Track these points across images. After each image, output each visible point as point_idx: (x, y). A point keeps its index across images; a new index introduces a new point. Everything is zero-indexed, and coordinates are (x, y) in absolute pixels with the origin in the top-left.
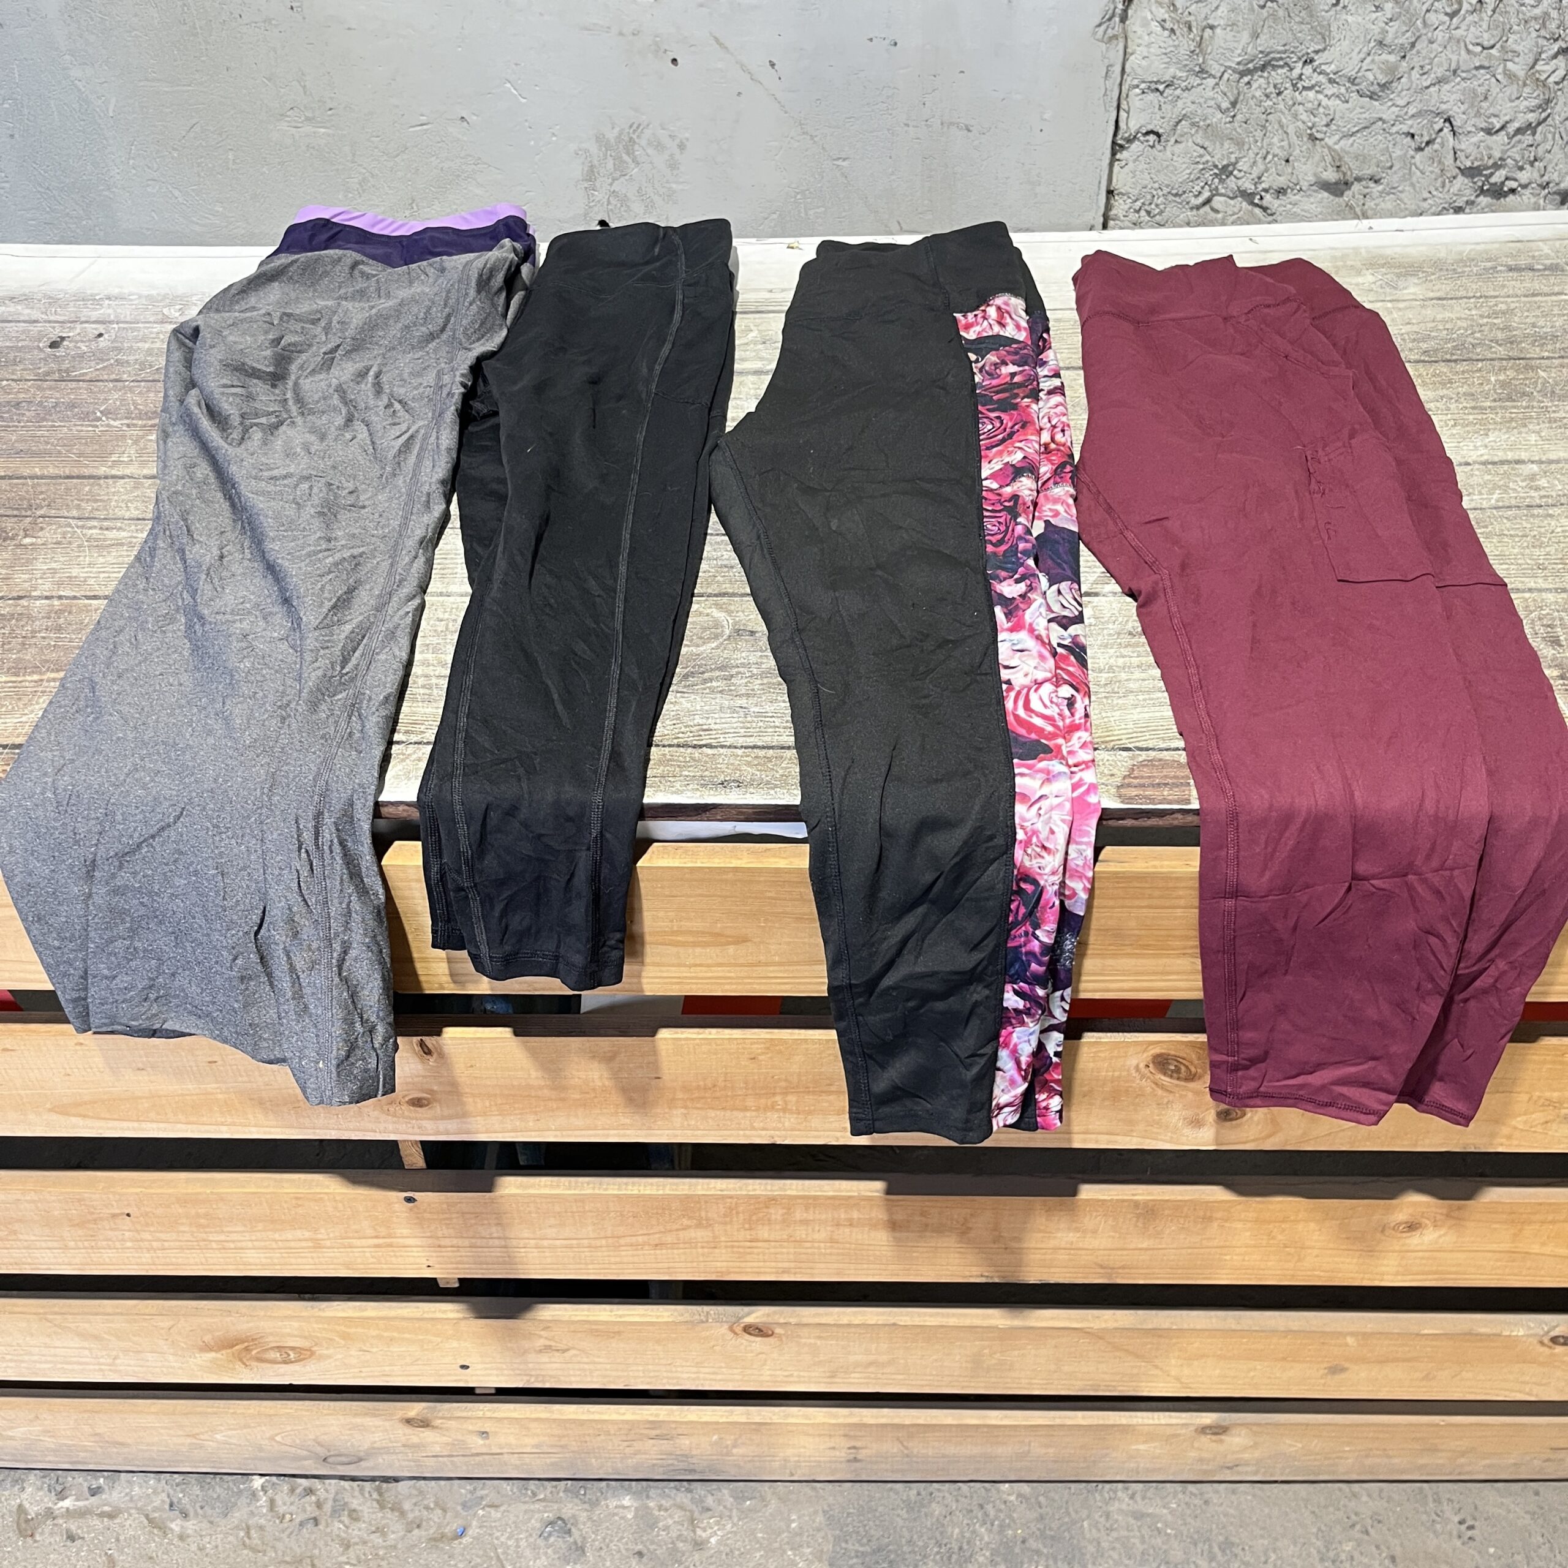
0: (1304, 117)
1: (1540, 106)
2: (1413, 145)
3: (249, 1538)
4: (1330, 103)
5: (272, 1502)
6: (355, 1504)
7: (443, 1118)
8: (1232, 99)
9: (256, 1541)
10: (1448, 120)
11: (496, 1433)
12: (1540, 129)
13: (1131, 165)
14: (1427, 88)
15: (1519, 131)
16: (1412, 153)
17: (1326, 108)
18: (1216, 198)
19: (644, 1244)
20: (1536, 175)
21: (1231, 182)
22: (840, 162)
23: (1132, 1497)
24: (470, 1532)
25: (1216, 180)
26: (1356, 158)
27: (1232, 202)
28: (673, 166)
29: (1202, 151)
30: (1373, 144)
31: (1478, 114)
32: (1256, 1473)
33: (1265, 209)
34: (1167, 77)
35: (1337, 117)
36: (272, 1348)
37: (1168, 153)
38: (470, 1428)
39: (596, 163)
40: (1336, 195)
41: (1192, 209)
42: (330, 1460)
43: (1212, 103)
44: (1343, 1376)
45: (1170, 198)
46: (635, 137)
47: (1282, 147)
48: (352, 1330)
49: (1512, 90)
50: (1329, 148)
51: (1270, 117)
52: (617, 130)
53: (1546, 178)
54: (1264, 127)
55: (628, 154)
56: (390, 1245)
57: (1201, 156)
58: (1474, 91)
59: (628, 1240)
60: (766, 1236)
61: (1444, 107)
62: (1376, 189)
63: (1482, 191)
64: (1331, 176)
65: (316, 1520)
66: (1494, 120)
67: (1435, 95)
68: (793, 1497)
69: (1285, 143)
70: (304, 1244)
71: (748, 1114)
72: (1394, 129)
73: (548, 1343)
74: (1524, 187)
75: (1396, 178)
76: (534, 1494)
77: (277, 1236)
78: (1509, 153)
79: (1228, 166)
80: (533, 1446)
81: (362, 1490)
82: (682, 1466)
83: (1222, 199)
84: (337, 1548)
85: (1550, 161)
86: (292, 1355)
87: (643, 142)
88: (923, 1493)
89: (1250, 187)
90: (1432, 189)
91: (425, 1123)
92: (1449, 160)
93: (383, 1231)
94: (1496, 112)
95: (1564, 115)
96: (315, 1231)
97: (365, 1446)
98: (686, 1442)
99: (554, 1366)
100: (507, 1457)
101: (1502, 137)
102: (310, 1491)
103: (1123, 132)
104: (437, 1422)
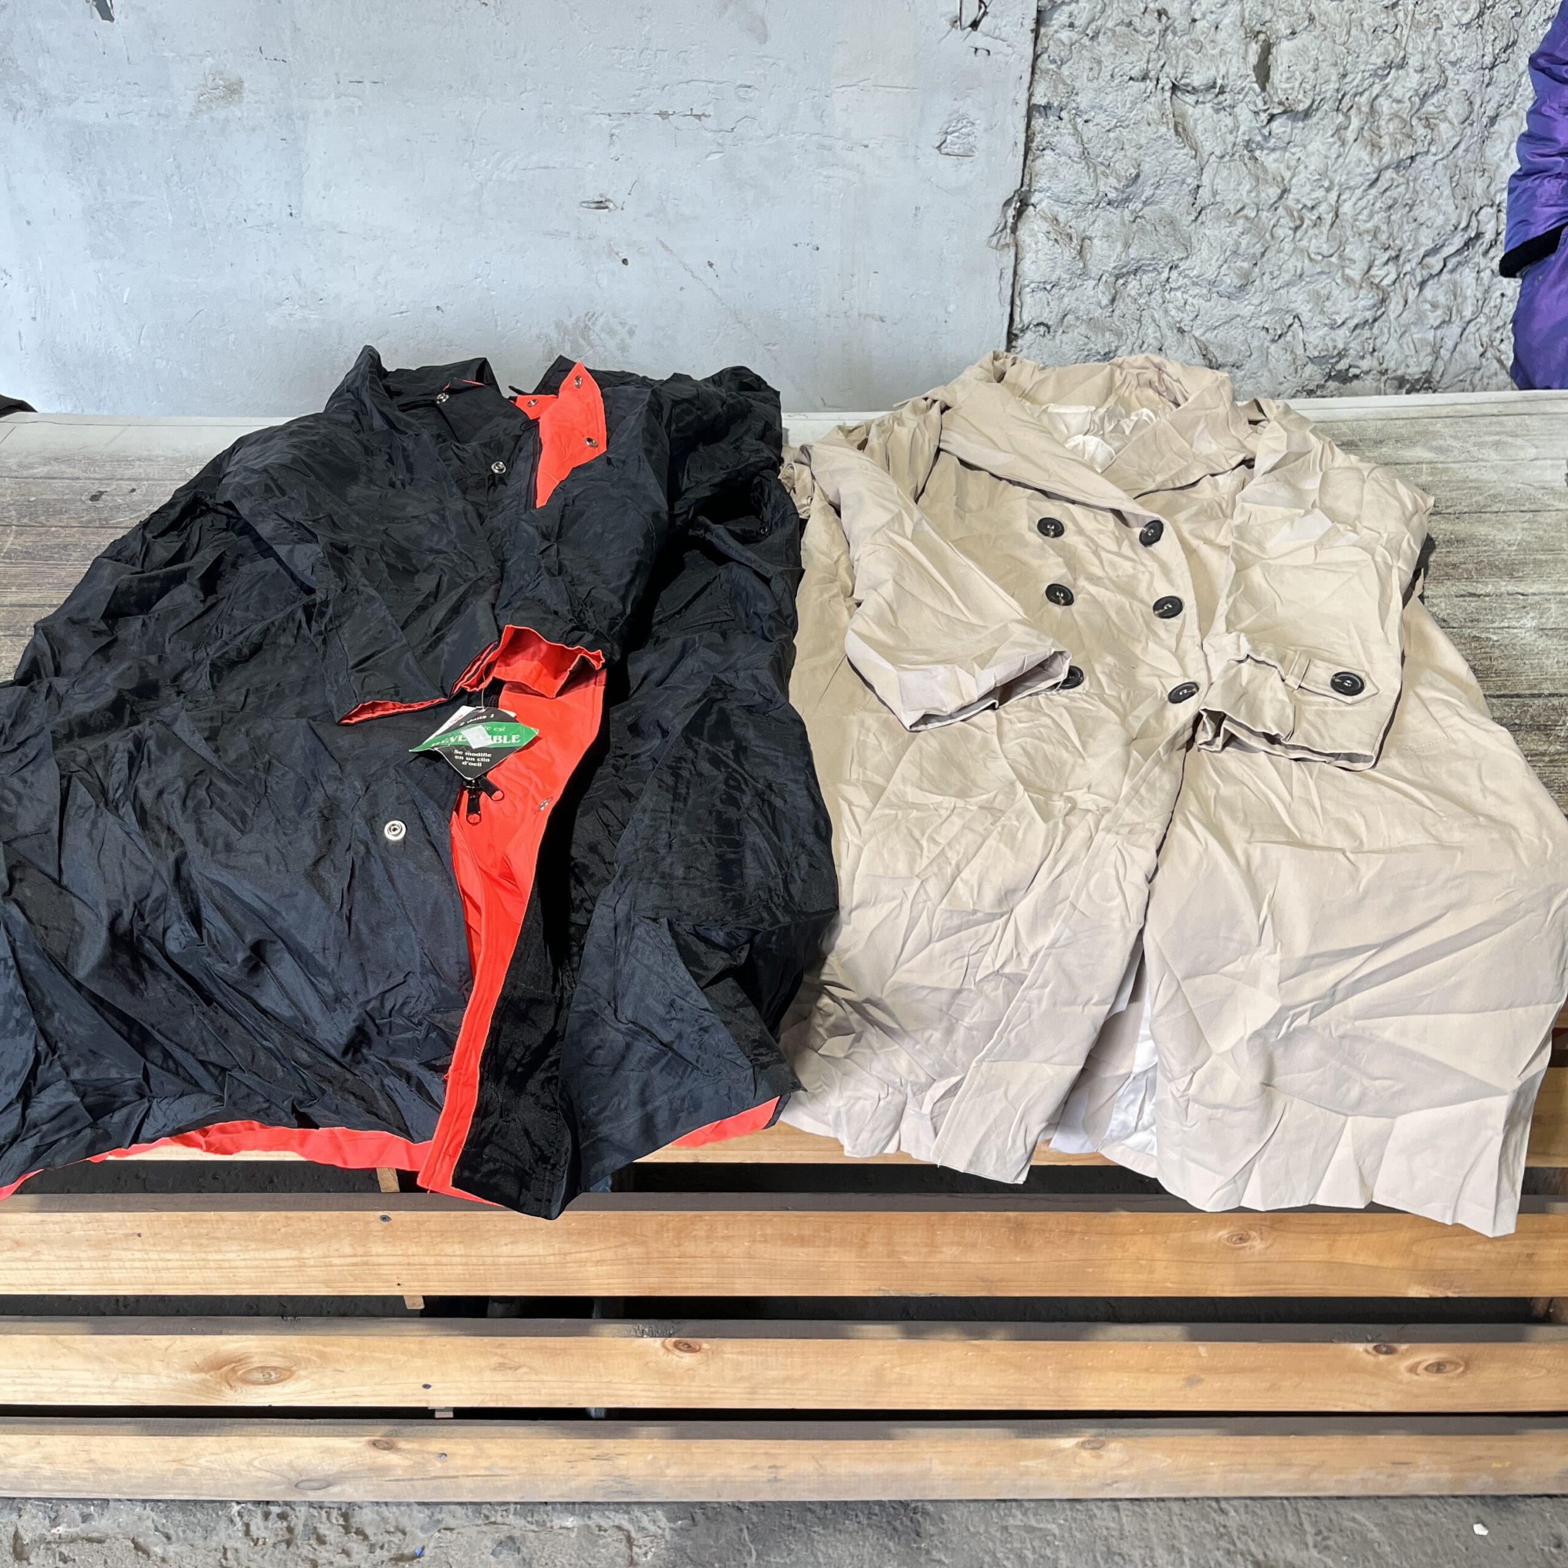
0: (1173, 312)
1: (1375, 305)
2: (1269, 338)
3: (226, 1559)
4: (1195, 301)
5: (247, 1527)
6: (323, 1530)
8: (1111, 297)
9: (232, 1562)
10: (1296, 317)
11: (454, 1455)
12: (1377, 324)
13: (1025, 351)
14: (1277, 289)
15: (1356, 326)
16: (1267, 344)
17: (1192, 305)
19: (586, 1261)
20: (1375, 363)
22: (771, 347)
23: (1025, 1514)
24: (427, 1552)
26: (1221, 347)
28: (624, 349)
29: (1087, 341)
30: (1235, 335)
31: (1322, 312)
34: (1054, 278)
35: (1202, 312)
36: (256, 1369)
37: (1057, 341)
38: (430, 1449)
39: (556, 345)
42: (301, 1485)
43: (1093, 300)
44: (1199, 1387)
46: (589, 324)
47: (1156, 338)
48: (328, 1350)
49: (1351, 292)
50: (1196, 339)
51: (1144, 313)
52: (574, 318)
53: (1384, 366)
54: (1140, 321)
55: (585, 338)
56: (366, 1264)
57: (1086, 345)
58: (1318, 293)
59: (573, 1257)
60: (693, 1252)
61: (1292, 306)
62: (1240, 374)
63: (1330, 377)
65: (289, 1543)
66: (1337, 317)
67: (1284, 296)
68: (720, 1518)
69: (1158, 335)
70: (290, 1263)
73: (501, 1360)
74: (1367, 373)
75: (1255, 364)
76: (486, 1516)
77: (267, 1255)
78: (1351, 345)
79: (1110, 353)
80: (486, 1468)
81: (329, 1517)
82: (619, 1487)
85: (1388, 351)
86: (274, 1376)
87: (597, 328)
90: (1287, 375)
92: (1300, 351)
93: (360, 1250)
94: (1338, 310)
95: (1398, 312)
96: (301, 1250)
97: (335, 1469)
98: (623, 1462)
99: (508, 1384)
100: (462, 1481)
101: (1343, 332)
102: (282, 1517)
103: (1017, 324)
104: (402, 1444)
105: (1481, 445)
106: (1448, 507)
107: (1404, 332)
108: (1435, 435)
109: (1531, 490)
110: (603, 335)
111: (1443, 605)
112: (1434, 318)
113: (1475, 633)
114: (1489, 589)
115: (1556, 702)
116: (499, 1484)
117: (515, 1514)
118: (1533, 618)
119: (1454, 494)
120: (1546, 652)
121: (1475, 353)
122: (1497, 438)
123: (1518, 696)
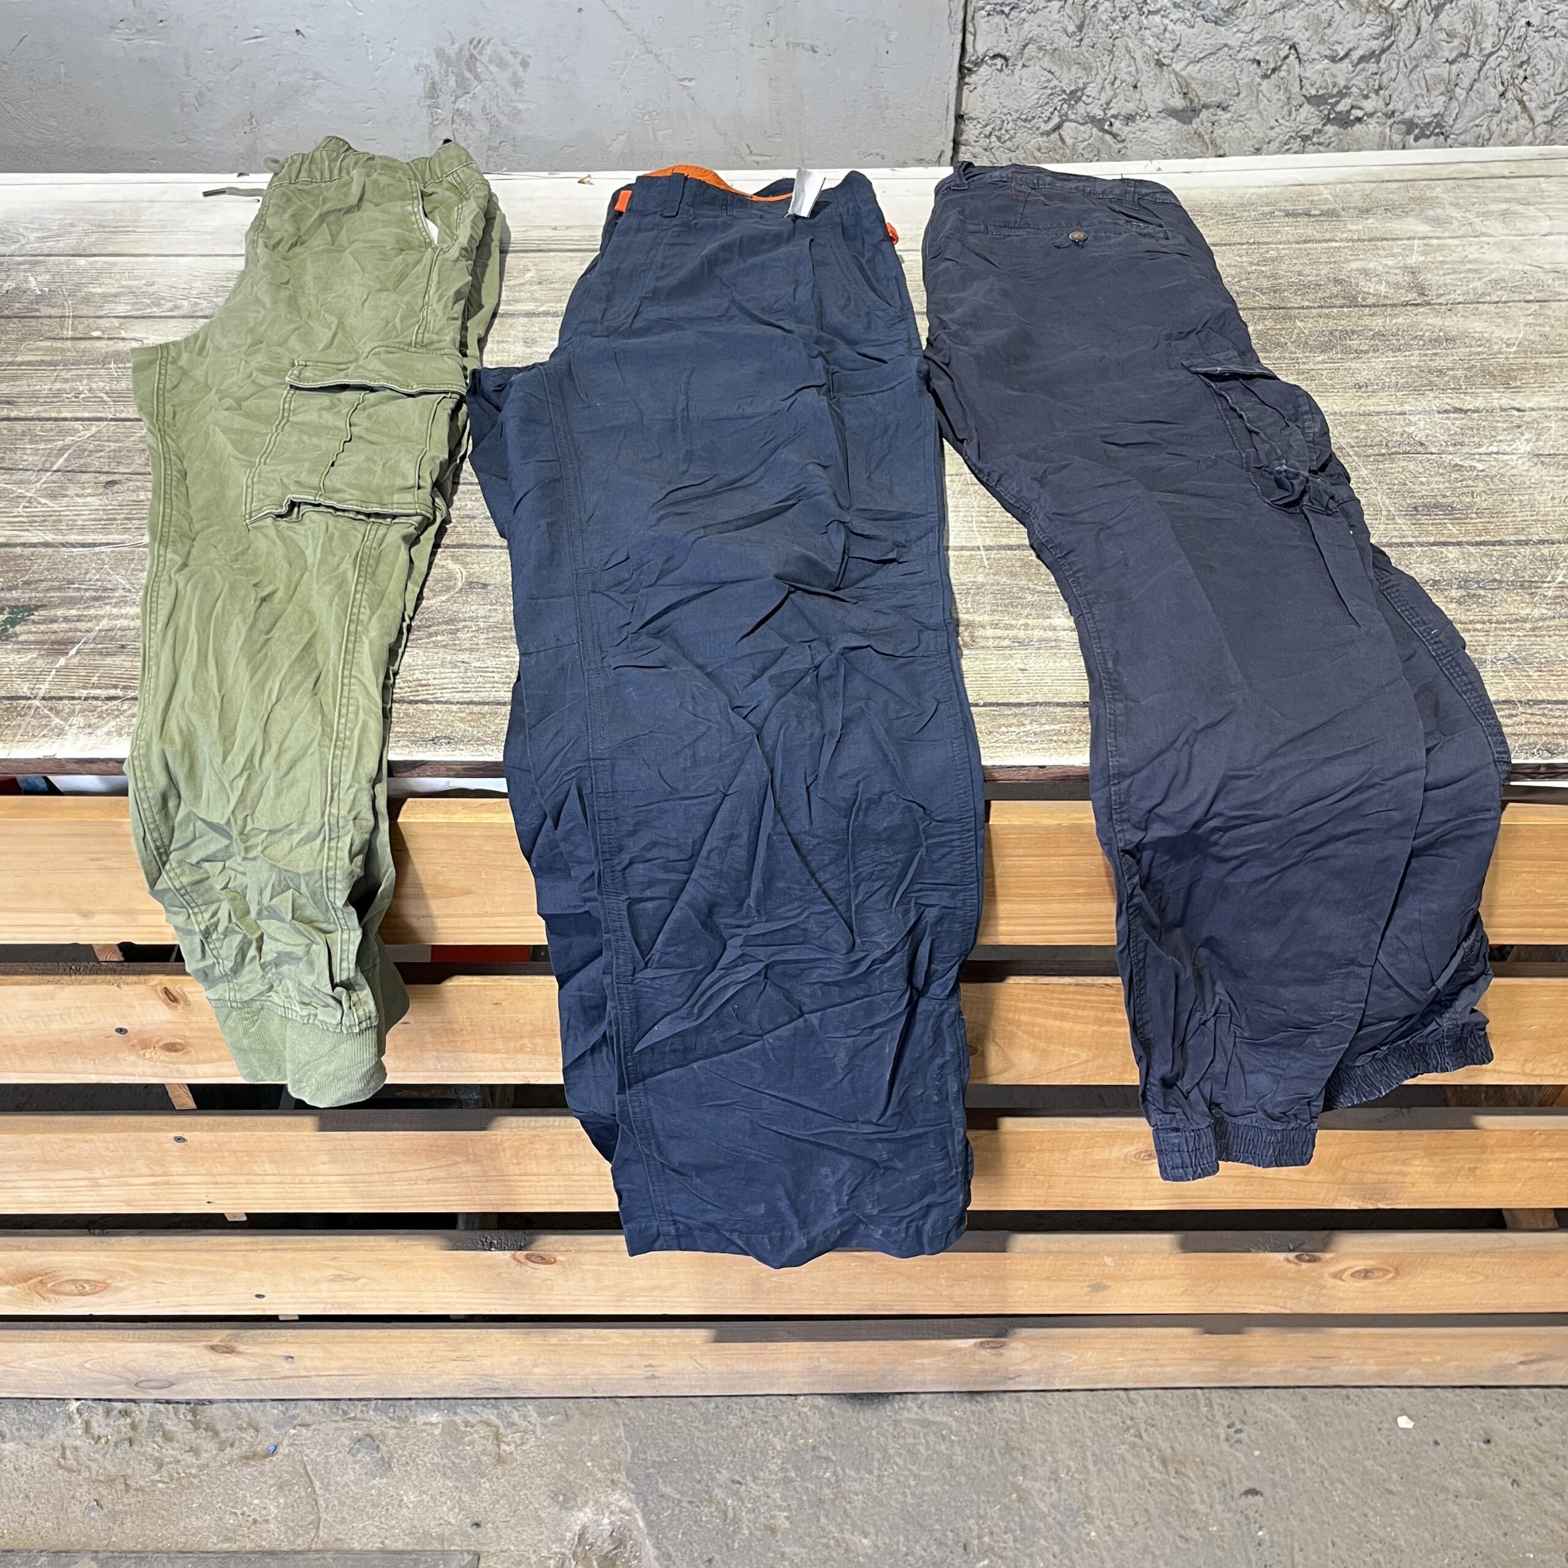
0: (1150, 42)
1: (1382, 34)
2: (1260, 72)
3: (64, 1458)
4: (1176, 28)
5: (87, 1425)
6: (170, 1426)
7: (199, 1062)
8: (1078, 22)
9: (71, 1463)
10: (1293, 47)
11: (301, 1357)
12: (1384, 57)
13: (980, 89)
14: (1271, 13)
15: (1362, 59)
16: (1258, 80)
17: (1173, 32)
18: (1066, 124)
19: (416, 1179)
20: (1381, 104)
21: (1081, 108)
22: (685, 83)
23: (920, 1407)
24: (280, 1450)
25: (1065, 106)
26: (1204, 84)
27: (1082, 128)
28: (517, 84)
29: (1050, 76)
30: (1220, 70)
31: (1322, 41)
32: (1038, 1382)
33: (1114, 136)
35: (1183, 43)
36: (67, 1281)
37: (1017, 77)
38: (275, 1353)
39: (437, 79)
40: (1185, 123)
41: (1042, 134)
42: (142, 1385)
43: (1058, 26)
44: (1106, 1293)
45: (1020, 123)
46: (475, 53)
47: (1129, 73)
48: (144, 1263)
49: (1357, 17)
50: (1176, 74)
51: (1117, 42)
52: (457, 46)
53: (1391, 107)
54: (1111, 52)
55: (470, 71)
56: (168, 1183)
57: (1049, 81)
58: (1318, 17)
59: (401, 1175)
60: (535, 1171)
61: (1288, 33)
62: (1224, 116)
63: (1328, 120)
64: (1178, 102)
65: (131, 1442)
66: (1337, 47)
67: (1280, 21)
68: (595, 1412)
69: (1133, 69)
70: (81, 1183)
71: (498, 1056)
72: (1240, 56)
73: (338, 1272)
74: (1371, 115)
75: (1244, 105)
76: (345, 1413)
77: (53, 1176)
78: (1354, 82)
79: (1076, 91)
80: (340, 1369)
81: (176, 1413)
82: (486, 1384)
83: (1073, 125)
84: (151, 1466)
85: (1395, 90)
86: (88, 1288)
87: (485, 58)
88: (721, 1406)
89: (1099, 113)
90: (1279, 118)
91: (182, 1067)
92: (1296, 89)
93: (158, 1170)
94: (1340, 39)
95: (1408, 43)
96: (90, 1170)
97: (174, 1371)
98: (487, 1362)
99: (348, 1294)
100: (315, 1380)
101: (1346, 65)
102: (125, 1413)
103: (970, 55)
104: (241, 1348)
105: (1485, 215)
106: (1439, 296)
107: (1416, 66)
108: (1435, 202)
109: (1541, 274)
110: (493, 68)
111: (1422, 424)
112: (1448, 51)
113: (1458, 461)
114: (1479, 403)
115: (1546, 550)
116: (357, 1383)
117: (376, 1409)
118: (1528, 441)
119: (1448, 279)
120: (1540, 485)
121: (1494, 94)
122: (1504, 206)
123: (1501, 543)
